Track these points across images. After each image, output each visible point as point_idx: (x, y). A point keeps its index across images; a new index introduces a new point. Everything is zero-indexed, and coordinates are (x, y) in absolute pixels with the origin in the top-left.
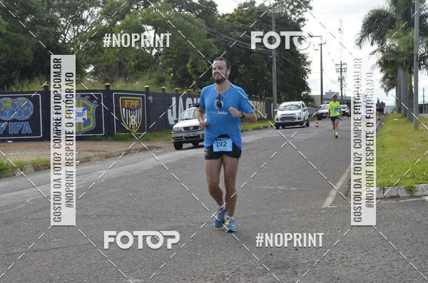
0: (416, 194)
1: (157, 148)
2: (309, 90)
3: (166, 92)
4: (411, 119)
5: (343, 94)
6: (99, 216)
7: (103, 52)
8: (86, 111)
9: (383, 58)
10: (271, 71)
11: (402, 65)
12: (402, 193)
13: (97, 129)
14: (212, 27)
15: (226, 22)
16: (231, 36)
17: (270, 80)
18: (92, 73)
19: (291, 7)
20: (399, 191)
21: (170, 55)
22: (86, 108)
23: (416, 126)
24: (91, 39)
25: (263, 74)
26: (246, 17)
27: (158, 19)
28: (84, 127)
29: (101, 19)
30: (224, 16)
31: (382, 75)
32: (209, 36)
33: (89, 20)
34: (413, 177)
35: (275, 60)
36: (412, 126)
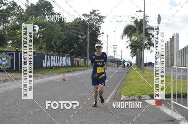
0: (142, 99)
1: (38, 76)
3: (42, 53)
4: (141, 69)
5: (116, 58)
6: (10, 105)
7: (16, 35)
8: (7, 60)
9: (131, 44)
10: (87, 46)
11: (138, 47)
12: (136, 98)
13: (12, 67)
14: (63, 28)
15: (69, 26)
16: (71, 31)
17: (86, 50)
18: (11, 44)
19: (96, 21)
20: (135, 97)
21: (45, 38)
22: (7, 58)
23: (143, 72)
24: (11, 29)
25: (84, 48)
26: (77, 24)
27: (41, 23)
28: (6, 66)
29: (16, 21)
30: (68, 23)
31: (131, 51)
32: (62, 31)
33: (10, 21)
34: (141, 92)
35: (88, 42)
36: (141, 71)
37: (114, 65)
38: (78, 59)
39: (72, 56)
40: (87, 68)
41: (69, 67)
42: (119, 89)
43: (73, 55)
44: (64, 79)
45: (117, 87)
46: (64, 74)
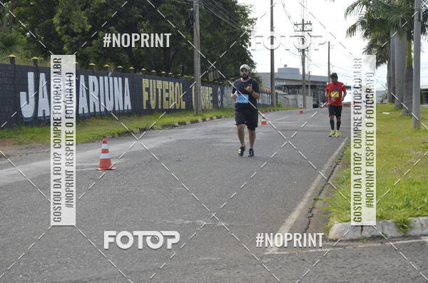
2: (252, 64)
3: (17, 63)
4: (408, 113)
5: (306, 72)
9: (368, 15)
10: (192, 33)
11: (397, 27)
12: (391, 231)
20: (386, 228)
31: (366, 42)
34: (408, 205)
35: (197, 15)
36: (410, 123)
37: (300, 102)
38: (159, 82)
39: (135, 71)
40: (194, 118)
41: (123, 114)
42: (320, 197)
43: (138, 68)
44: (105, 165)
45: (312, 188)
46: (104, 146)
